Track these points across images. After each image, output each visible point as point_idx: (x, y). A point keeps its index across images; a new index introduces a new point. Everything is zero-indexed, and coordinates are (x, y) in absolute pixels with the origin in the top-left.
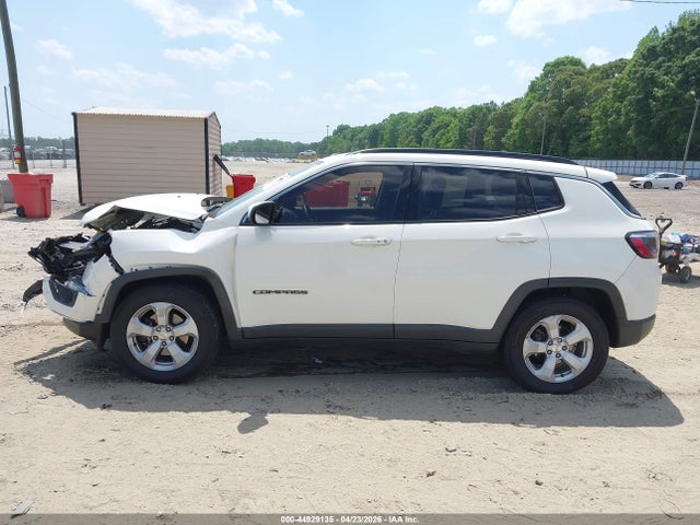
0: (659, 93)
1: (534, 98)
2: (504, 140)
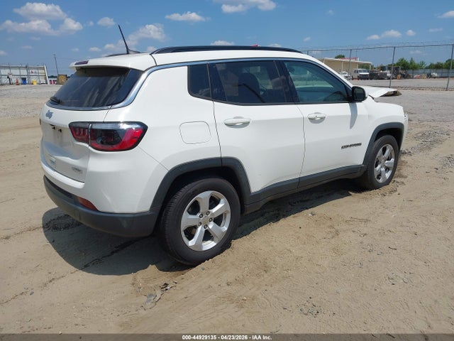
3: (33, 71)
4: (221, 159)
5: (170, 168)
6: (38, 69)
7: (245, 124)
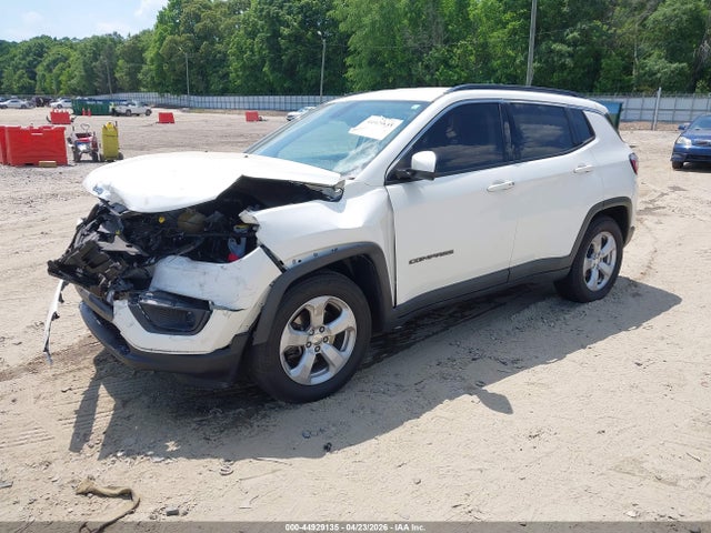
0: (286, 31)
1: (166, 30)
2: (140, 76)
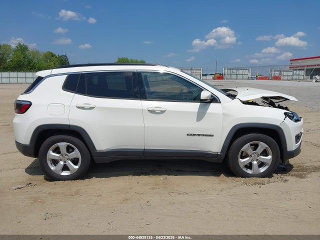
3: (195, 71)
4: (69, 126)
5: (37, 126)
6: (197, 70)
7: (91, 108)
